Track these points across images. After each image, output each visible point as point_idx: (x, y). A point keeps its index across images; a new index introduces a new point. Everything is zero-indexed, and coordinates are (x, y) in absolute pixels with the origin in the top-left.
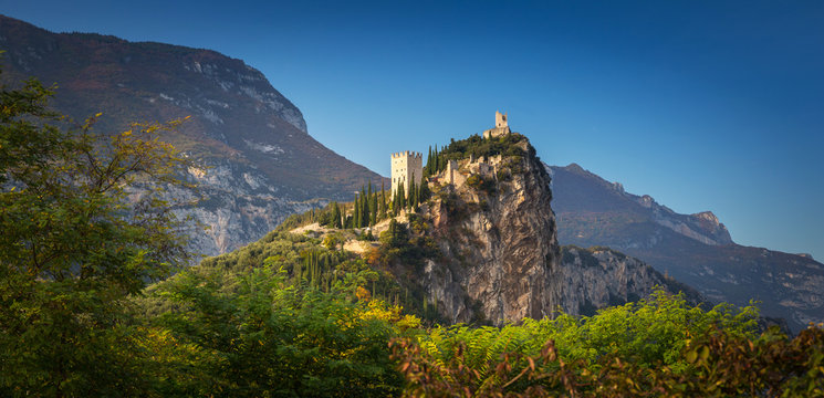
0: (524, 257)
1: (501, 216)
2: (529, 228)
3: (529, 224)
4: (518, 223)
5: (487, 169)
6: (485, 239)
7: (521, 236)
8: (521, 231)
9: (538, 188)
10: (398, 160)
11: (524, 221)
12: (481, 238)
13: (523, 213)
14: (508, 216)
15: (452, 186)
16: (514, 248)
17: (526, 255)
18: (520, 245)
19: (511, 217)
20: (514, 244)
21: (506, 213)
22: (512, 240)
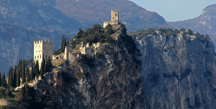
0: (113, 105)
1: (98, 80)
2: (116, 87)
3: (117, 84)
4: (109, 84)
5: (90, 51)
6: (86, 95)
7: (111, 92)
8: (111, 89)
9: (124, 62)
10: (38, 45)
11: (113, 82)
12: (84, 94)
13: (113, 78)
14: (102, 80)
15: (67, 62)
16: (106, 99)
17: (114, 104)
18: (110, 97)
19: (105, 80)
20: (106, 97)
21: (101, 78)
22: (105, 94)
